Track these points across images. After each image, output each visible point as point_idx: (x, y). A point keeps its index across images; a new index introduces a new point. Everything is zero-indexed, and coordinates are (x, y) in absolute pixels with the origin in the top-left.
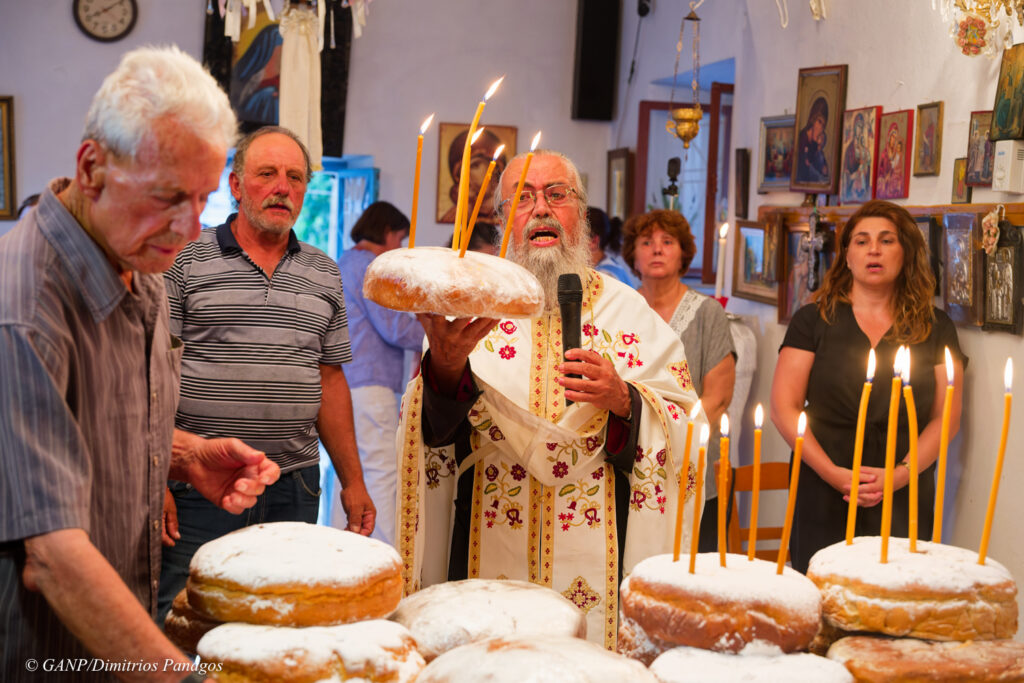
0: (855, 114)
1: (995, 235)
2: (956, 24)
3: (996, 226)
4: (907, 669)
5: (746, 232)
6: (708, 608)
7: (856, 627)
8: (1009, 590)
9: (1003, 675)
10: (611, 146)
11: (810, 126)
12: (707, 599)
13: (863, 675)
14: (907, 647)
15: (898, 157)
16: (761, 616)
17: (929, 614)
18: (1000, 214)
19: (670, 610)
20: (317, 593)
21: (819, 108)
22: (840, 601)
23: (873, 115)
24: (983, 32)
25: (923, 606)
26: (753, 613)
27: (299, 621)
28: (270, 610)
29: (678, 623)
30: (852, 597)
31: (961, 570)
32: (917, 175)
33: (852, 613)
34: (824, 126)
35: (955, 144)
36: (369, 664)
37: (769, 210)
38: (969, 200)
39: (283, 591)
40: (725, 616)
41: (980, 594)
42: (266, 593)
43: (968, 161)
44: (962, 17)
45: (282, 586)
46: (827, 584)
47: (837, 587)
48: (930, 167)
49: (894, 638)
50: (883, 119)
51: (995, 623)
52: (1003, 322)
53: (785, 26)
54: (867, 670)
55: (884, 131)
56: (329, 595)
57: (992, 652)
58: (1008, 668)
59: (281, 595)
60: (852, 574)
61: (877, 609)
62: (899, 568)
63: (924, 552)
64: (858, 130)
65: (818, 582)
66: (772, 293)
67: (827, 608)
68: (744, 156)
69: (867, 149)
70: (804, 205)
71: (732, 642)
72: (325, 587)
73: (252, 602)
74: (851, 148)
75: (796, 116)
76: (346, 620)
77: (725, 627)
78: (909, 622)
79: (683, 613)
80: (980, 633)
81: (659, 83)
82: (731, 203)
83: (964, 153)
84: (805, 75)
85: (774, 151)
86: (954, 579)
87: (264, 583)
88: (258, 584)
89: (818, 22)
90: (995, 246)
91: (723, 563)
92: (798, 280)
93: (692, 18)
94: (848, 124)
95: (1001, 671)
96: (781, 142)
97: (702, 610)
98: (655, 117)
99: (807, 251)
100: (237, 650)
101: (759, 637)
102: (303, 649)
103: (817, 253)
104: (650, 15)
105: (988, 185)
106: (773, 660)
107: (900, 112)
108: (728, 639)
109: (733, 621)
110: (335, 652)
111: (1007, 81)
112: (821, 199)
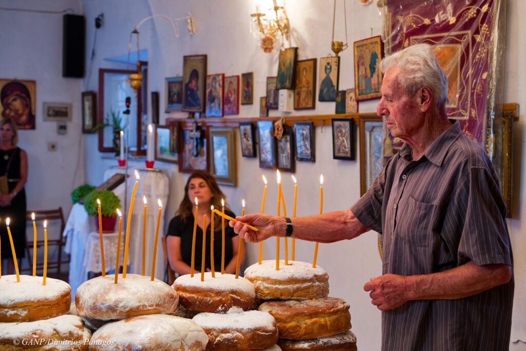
0: (212, 77)
1: (281, 130)
2: (261, 40)
3: (281, 126)
4: (295, 312)
5: (160, 131)
6: (213, 295)
7: (268, 298)
8: (326, 277)
9: (332, 310)
10: (83, 90)
11: (190, 82)
12: (211, 290)
13: (277, 316)
14: (292, 303)
15: (233, 96)
16: (234, 296)
17: (298, 289)
18: (282, 121)
19: (196, 297)
20: (38, 305)
21: (194, 74)
22: (262, 288)
23: (221, 77)
24: (272, 43)
25: (296, 286)
26: (231, 295)
27: (30, 319)
28: (16, 314)
29: (200, 303)
30: (267, 285)
31: (308, 270)
32: (243, 104)
33: (267, 292)
34: (197, 82)
35: (260, 90)
36: (70, 333)
37: (171, 120)
38: (267, 115)
39: (22, 305)
40: (220, 297)
41: (316, 279)
42: (14, 307)
43: (267, 98)
44: (263, 37)
45: (21, 303)
46: (255, 281)
47: (260, 282)
48: (249, 100)
49: (285, 300)
50: (226, 79)
51: (322, 291)
52: (286, 167)
53: (177, 36)
54: (279, 314)
55: (226, 85)
56: (43, 305)
57: (325, 302)
58: (333, 307)
59: (21, 307)
60: (266, 276)
61: (277, 289)
62: (284, 272)
63: (291, 265)
64: (214, 84)
65: (251, 280)
66: (175, 158)
67: (257, 290)
68: (156, 96)
69: (218, 93)
70: (189, 118)
71: (223, 308)
72: (42, 301)
73: (7, 312)
74: (211, 92)
75: (183, 77)
76: (51, 316)
77: (221, 302)
78: (291, 293)
79: (202, 298)
80: (317, 295)
81: (107, 60)
82: (149, 116)
83: (264, 95)
84: (186, 59)
85: (172, 93)
86: (306, 274)
87: (13, 302)
88: (9, 303)
89: (191, 36)
90: (281, 135)
91: (213, 276)
92: (187, 152)
93: (135, 32)
94: (209, 81)
95: (331, 309)
96: (175, 89)
97: (210, 296)
98: (106, 76)
99: (192, 138)
100: (8, 333)
101: (234, 305)
102: (39, 330)
103: (197, 139)
104: (101, 28)
105: (277, 108)
106: (241, 314)
107: (233, 76)
108: (222, 307)
109: (224, 299)
110: (55, 330)
111: (282, 64)
112: (197, 115)
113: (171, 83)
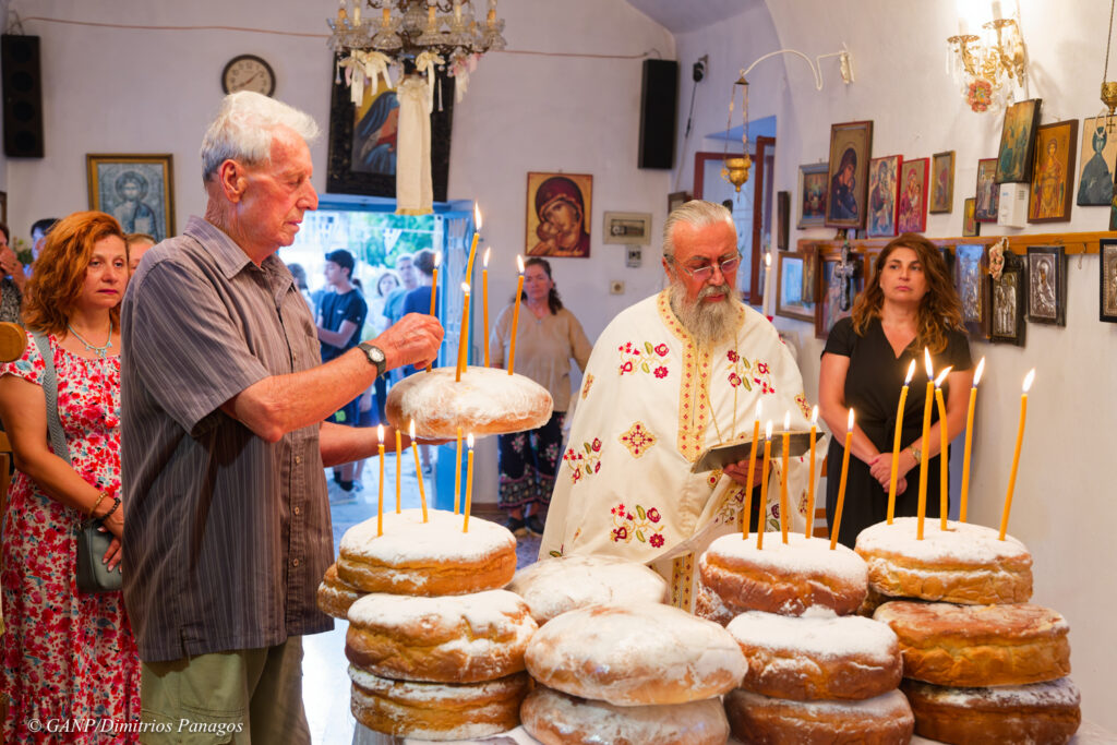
0: (880, 162)
1: (1000, 263)
2: (967, 86)
3: (1001, 255)
4: (941, 629)
5: (787, 261)
6: (774, 578)
7: (897, 593)
8: (1026, 562)
9: (1024, 633)
10: (671, 190)
11: (841, 172)
12: (773, 570)
13: (905, 633)
14: (941, 609)
15: (916, 198)
16: (819, 585)
17: (959, 582)
18: (1004, 245)
19: (742, 580)
20: (446, 568)
21: (849, 157)
22: (884, 572)
23: (895, 162)
24: (989, 92)
25: (954, 575)
26: (812, 582)
27: (432, 592)
28: (407, 582)
29: (749, 591)
30: (894, 568)
31: (986, 545)
32: (933, 213)
33: (894, 581)
34: (854, 172)
35: (965, 186)
36: (491, 626)
37: (808, 243)
38: (978, 233)
39: (419, 566)
40: (789, 585)
41: (1002, 565)
42: (404, 568)
43: (977, 200)
44: (971, 80)
45: (417, 562)
46: (872, 558)
47: (881, 560)
48: (944, 207)
49: (930, 602)
50: (904, 166)
51: (1014, 590)
52: (1008, 335)
53: (820, 88)
54: (908, 630)
55: (904, 176)
56: (456, 569)
57: (1013, 614)
58: (1027, 627)
59: (417, 570)
60: (894, 549)
61: (916, 578)
62: (933, 544)
63: (953, 530)
64: (883, 175)
65: (865, 555)
66: (808, 311)
67: (873, 577)
68: (785, 198)
69: (890, 191)
70: (837, 239)
71: (795, 606)
72: (454, 563)
73: (392, 576)
74: (877, 190)
75: (829, 164)
76: (470, 590)
77: (789, 594)
78: (942, 588)
79: (753, 582)
80: (1002, 598)
81: (711, 137)
82: (772, 238)
83: (973, 194)
84: (836, 129)
85: (810, 194)
86: (979, 553)
87: (402, 560)
88: (397, 561)
89: (847, 86)
90: (1000, 272)
91: (785, 540)
92: (832, 302)
93: (742, 82)
94: (874, 170)
95: (1021, 630)
96: (817, 186)
97: (770, 580)
98: (708, 165)
99: (840, 276)
100: (382, 615)
101: (818, 602)
102: (436, 614)
103: (848, 279)
104: (703, 80)
105: (995, 221)
106: (830, 621)
107: (918, 160)
108: (791, 604)
109: (795, 589)
110: (464, 617)
111: (1009, 134)
112: (851, 233)
113: (808, 173)
